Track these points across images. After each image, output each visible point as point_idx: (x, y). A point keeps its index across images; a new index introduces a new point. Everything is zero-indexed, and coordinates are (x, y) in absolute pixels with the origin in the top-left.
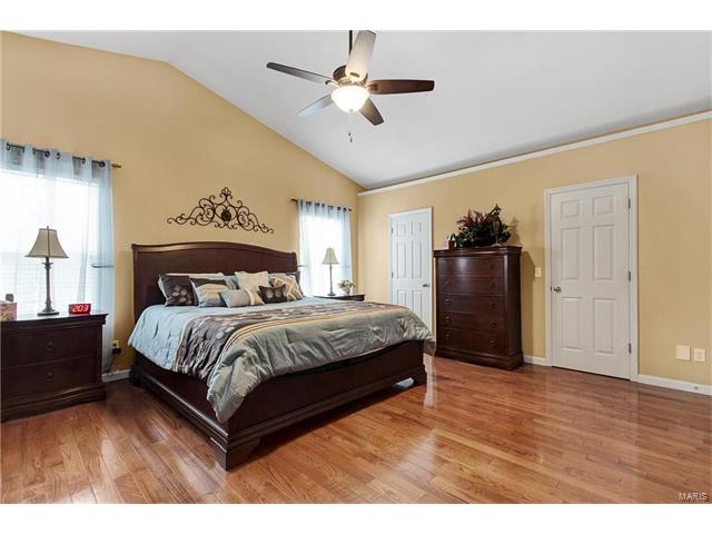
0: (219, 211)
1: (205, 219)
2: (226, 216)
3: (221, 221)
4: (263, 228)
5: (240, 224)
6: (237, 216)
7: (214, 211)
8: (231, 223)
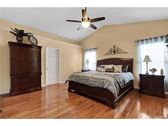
0: (113, 51)
1: (110, 53)
2: (114, 52)
3: (113, 53)
4: (125, 53)
5: (118, 53)
6: (117, 51)
7: (112, 51)
8: (116, 53)
